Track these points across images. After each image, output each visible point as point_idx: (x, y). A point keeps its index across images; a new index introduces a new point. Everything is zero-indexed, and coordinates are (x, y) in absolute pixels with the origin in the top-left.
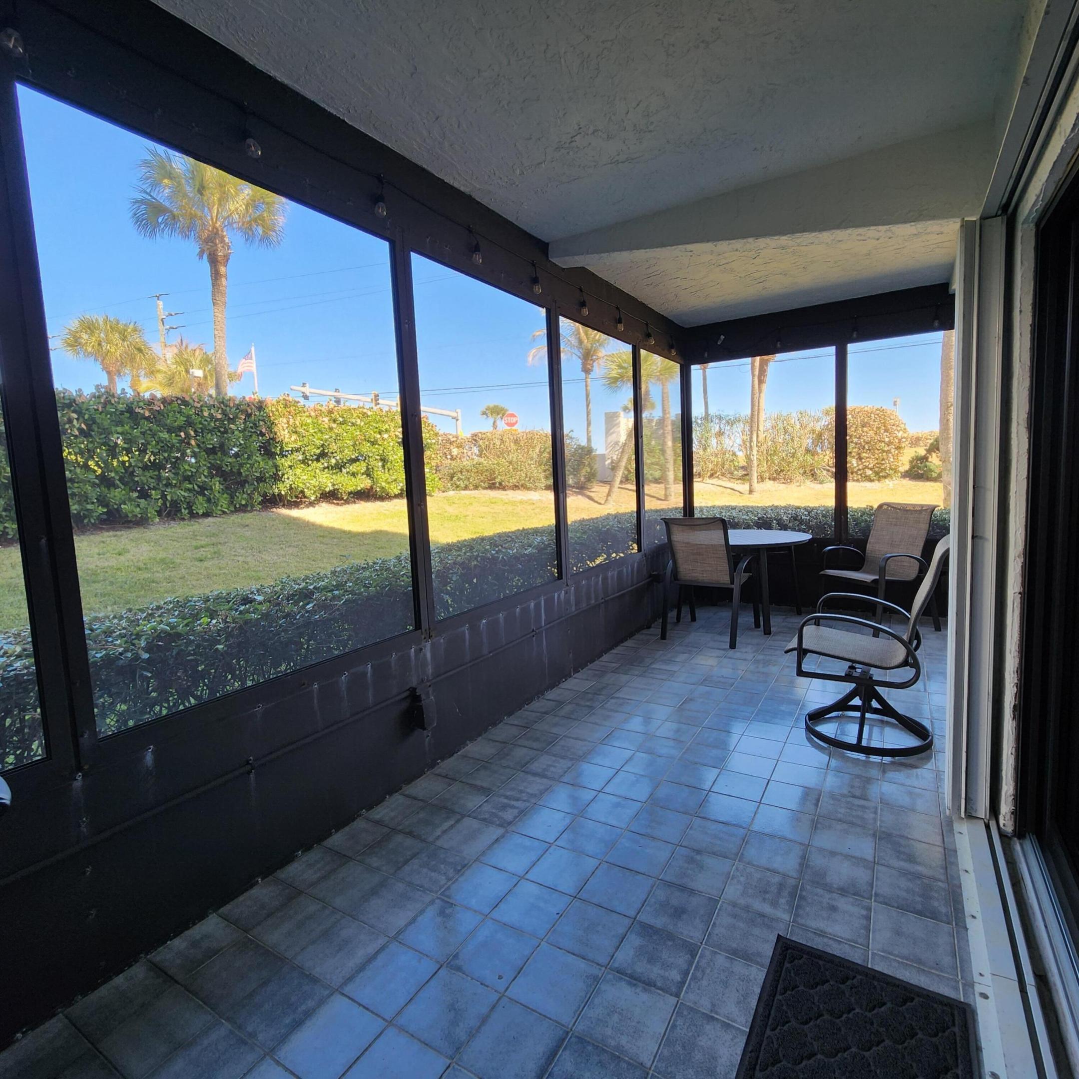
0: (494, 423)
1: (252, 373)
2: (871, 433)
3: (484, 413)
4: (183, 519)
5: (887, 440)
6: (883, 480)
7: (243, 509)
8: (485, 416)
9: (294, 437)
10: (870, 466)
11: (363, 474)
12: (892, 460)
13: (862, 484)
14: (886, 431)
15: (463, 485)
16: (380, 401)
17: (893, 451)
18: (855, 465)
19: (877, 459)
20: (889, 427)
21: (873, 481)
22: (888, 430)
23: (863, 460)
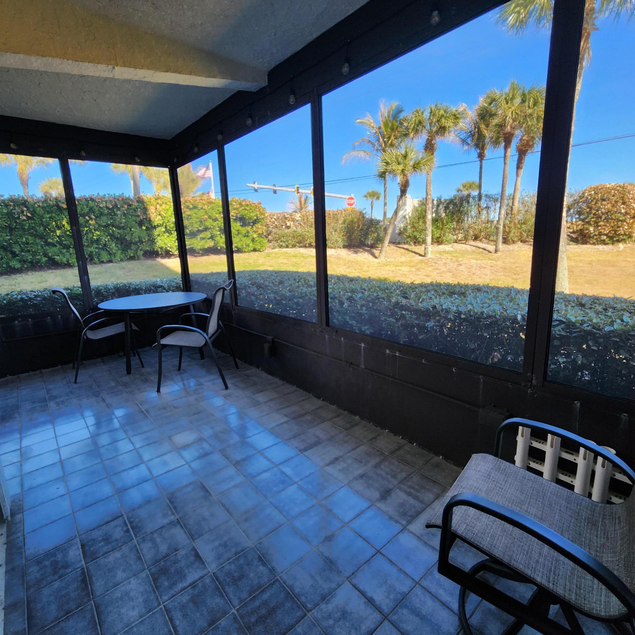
0: (372, 202)
1: (210, 178)
2: (609, 206)
3: (366, 196)
4: (95, 264)
5: (623, 211)
6: (616, 244)
7: (132, 258)
8: (366, 198)
9: (159, 217)
10: (605, 232)
11: (209, 239)
12: (626, 227)
13: (597, 246)
14: (624, 203)
15: (284, 245)
16: (300, 191)
17: (628, 220)
18: (592, 232)
19: (612, 227)
20: (627, 200)
21: (607, 244)
22: (626, 202)
23: (600, 228)
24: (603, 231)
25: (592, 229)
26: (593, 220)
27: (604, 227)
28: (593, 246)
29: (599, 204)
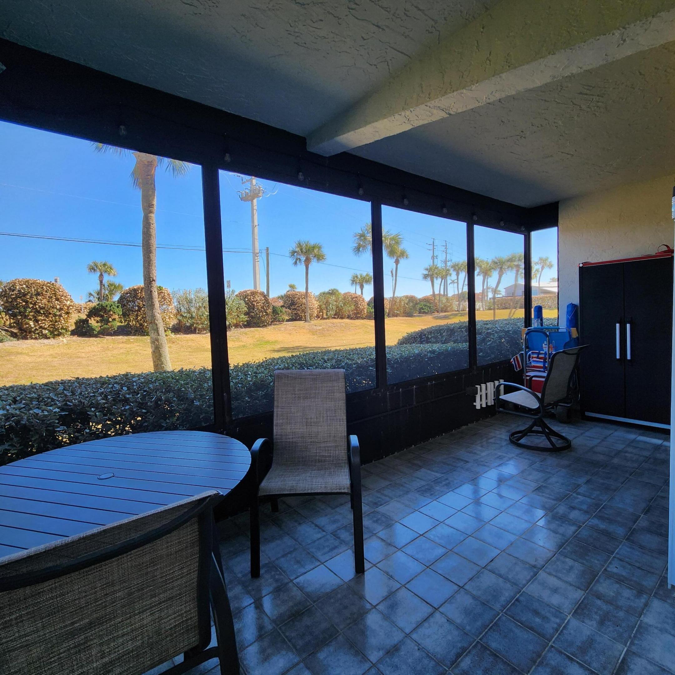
2: (44, 301)
5: (58, 307)
6: (57, 338)
10: (45, 327)
12: (63, 322)
13: (40, 341)
14: (57, 300)
17: (63, 315)
18: (32, 326)
19: (51, 321)
20: (59, 297)
21: (49, 338)
22: (59, 299)
23: (40, 322)
24: (43, 325)
25: (32, 323)
26: (31, 314)
27: (43, 322)
28: (37, 341)
29: (35, 299)
